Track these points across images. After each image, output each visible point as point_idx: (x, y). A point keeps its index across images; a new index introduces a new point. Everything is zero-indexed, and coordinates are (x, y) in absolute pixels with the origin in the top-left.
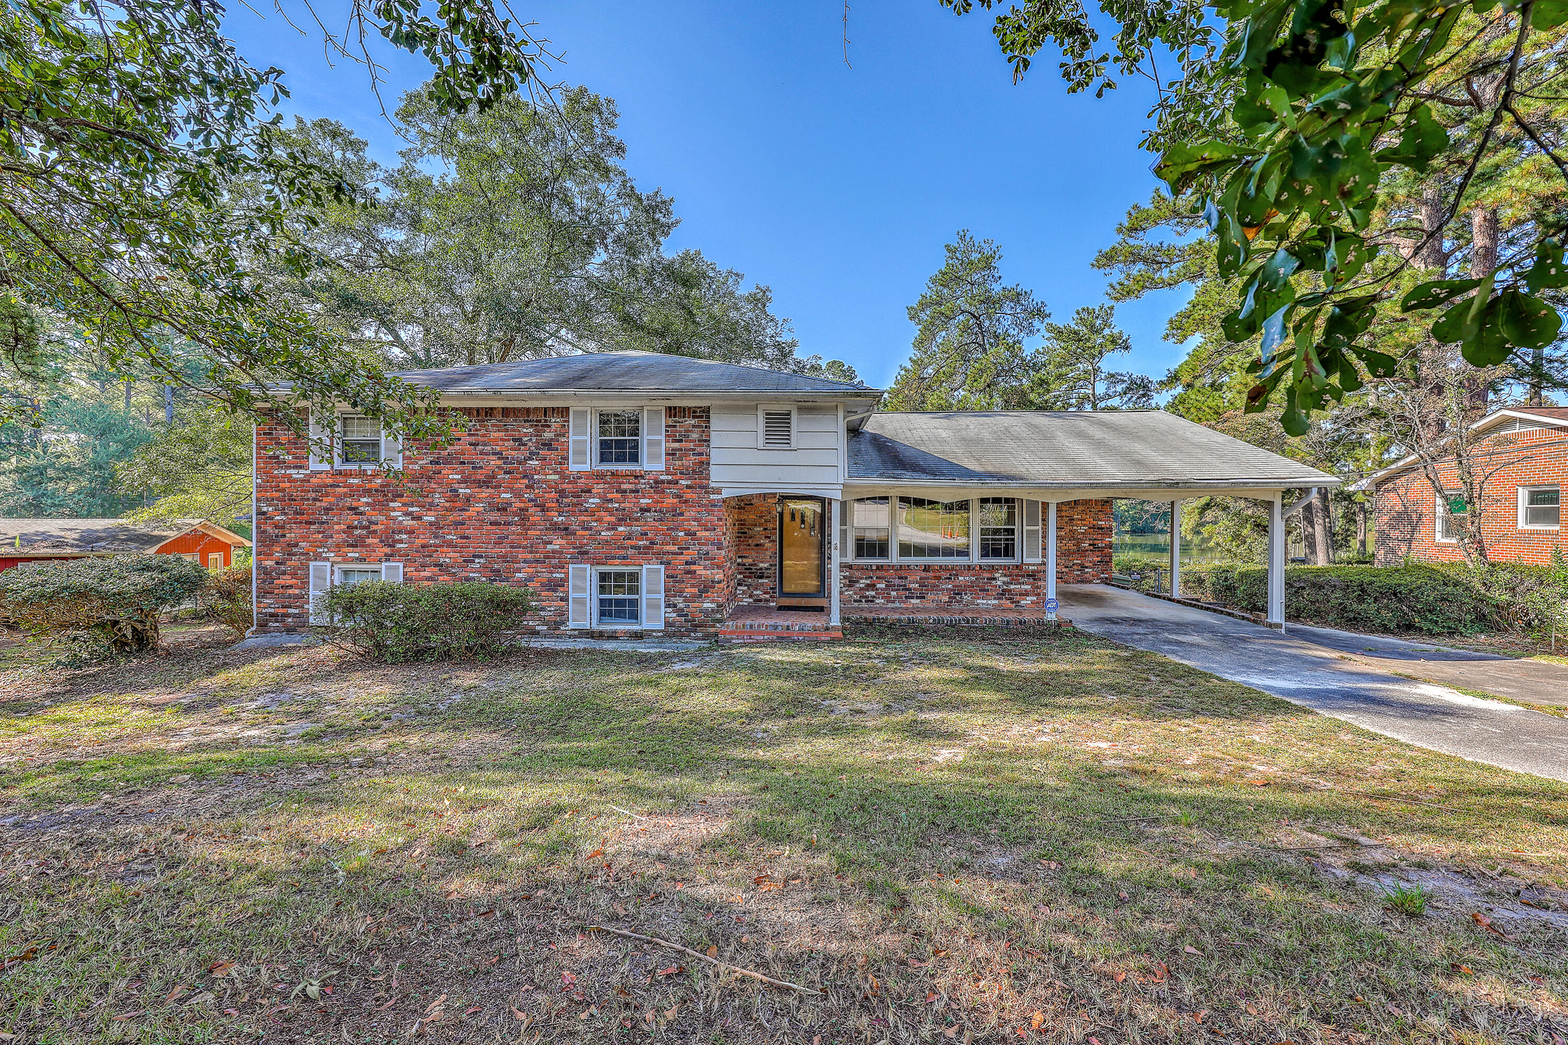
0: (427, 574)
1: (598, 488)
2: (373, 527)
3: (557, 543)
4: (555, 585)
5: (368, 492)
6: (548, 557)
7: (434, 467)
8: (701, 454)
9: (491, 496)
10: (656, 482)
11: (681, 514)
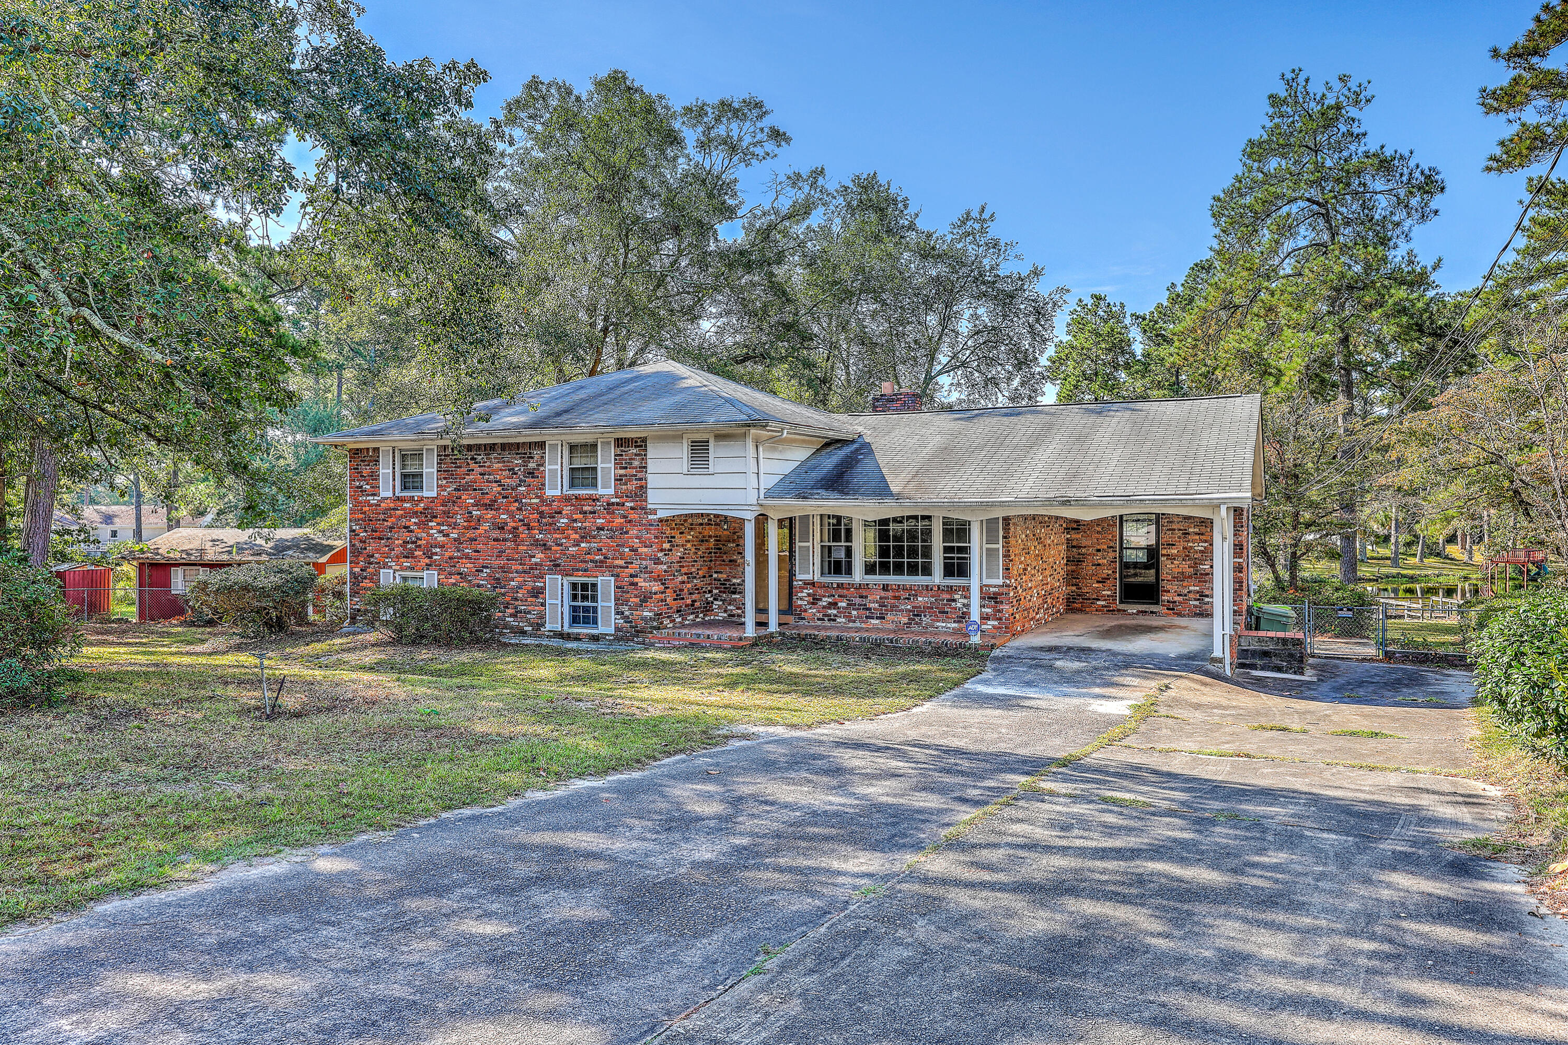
0: (453, 581)
1: (567, 510)
2: (419, 543)
3: (539, 557)
4: (537, 592)
5: (415, 514)
6: (531, 569)
7: (457, 494)
8: (641, 479)
9: (494, 517)
10: (608, 504)
11: (627, 533)
